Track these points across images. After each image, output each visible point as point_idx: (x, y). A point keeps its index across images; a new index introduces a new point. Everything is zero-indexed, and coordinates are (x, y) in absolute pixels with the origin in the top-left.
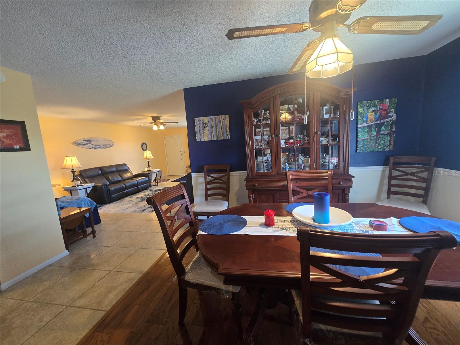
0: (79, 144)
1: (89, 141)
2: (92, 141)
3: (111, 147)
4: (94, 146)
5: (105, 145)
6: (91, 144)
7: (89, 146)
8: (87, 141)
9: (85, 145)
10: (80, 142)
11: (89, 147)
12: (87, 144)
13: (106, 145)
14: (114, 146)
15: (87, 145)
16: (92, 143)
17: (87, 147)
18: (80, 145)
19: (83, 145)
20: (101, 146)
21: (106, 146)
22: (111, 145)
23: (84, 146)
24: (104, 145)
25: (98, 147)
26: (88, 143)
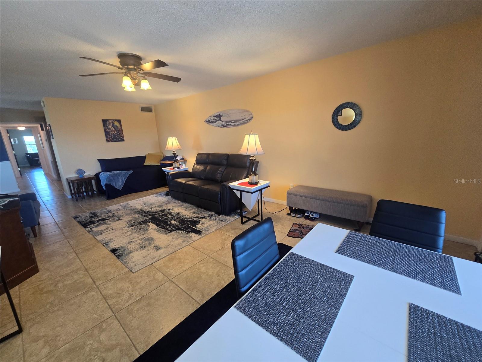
1: (219, 117)
6: (221, 120)
10: (210, 119)
11: (218, 125)
20: (233, 122)
26: (217, 119)
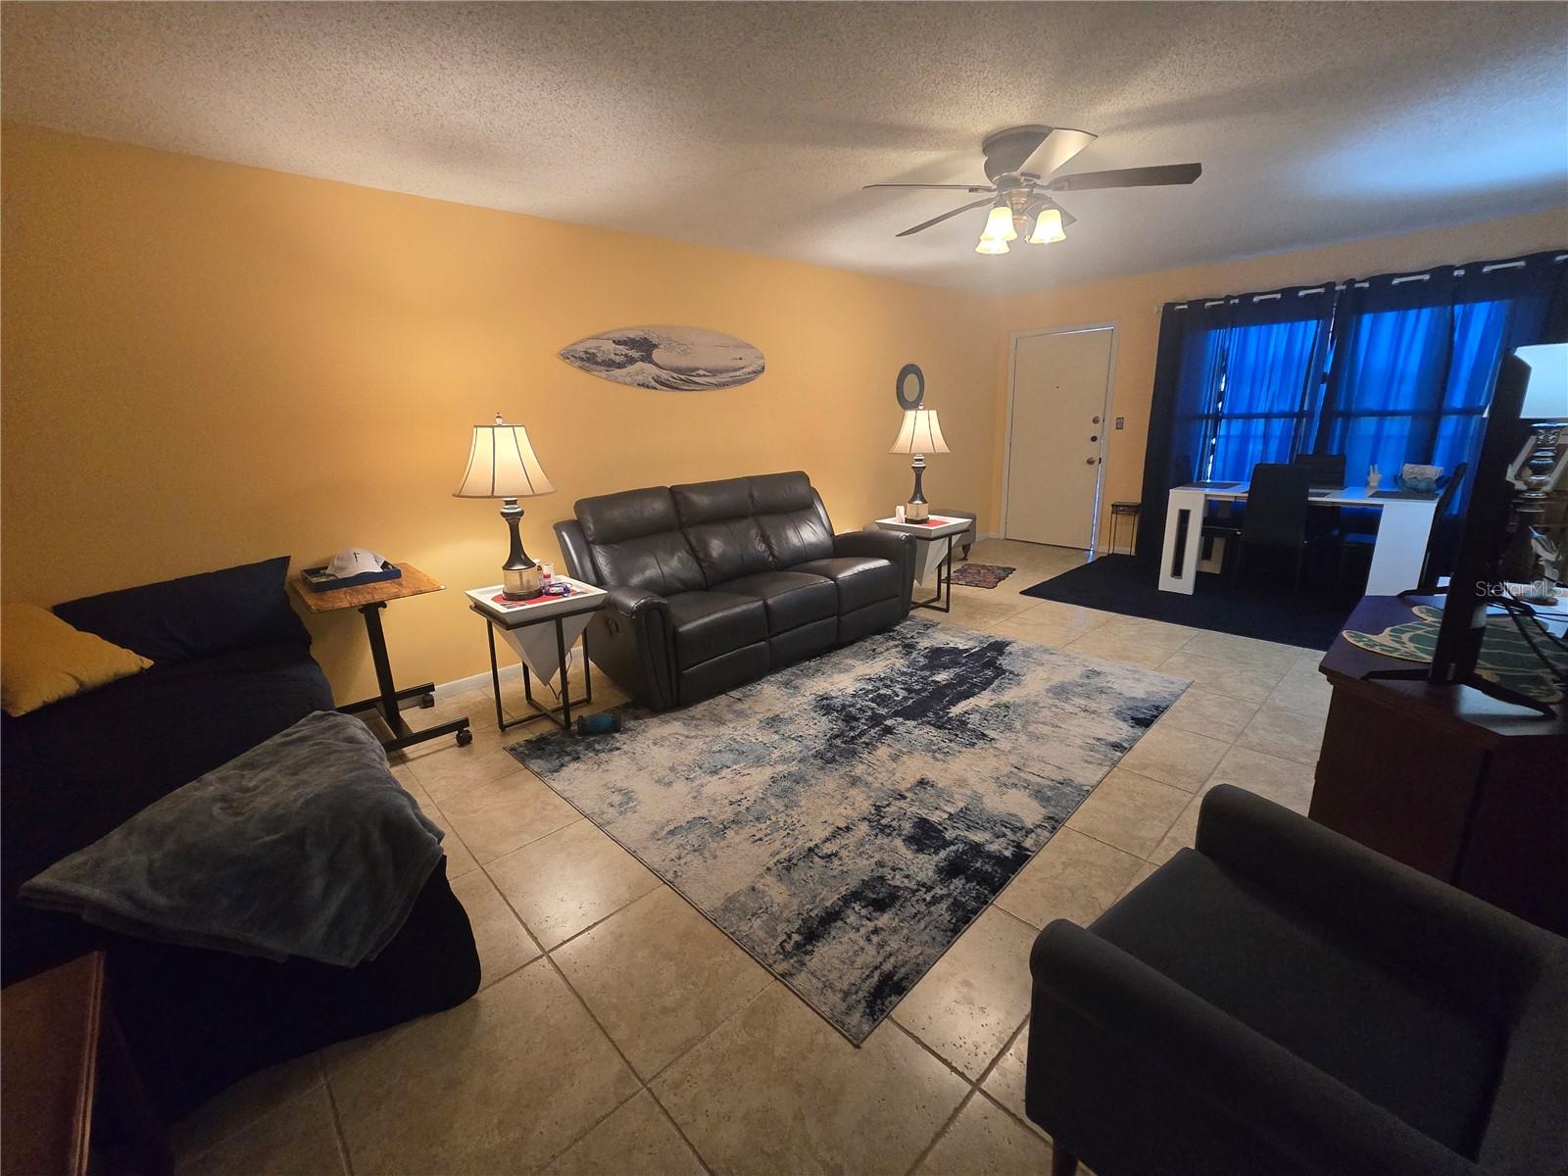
0: (589, 360)
1: (644, 347)
2: (655, 346)
3: (749, 380)
4: (664, 375)
5: (722, 371)
6: (651, 362)
7: (642, 371)
8: (631, 343)
9: (620, 366)
10: (598, 348)
11: (640, 378)
12: (631, 361)
13: (727, 371)
14: (761, 377)
15: (631, 369)
16: (656, 355)
17: (628, 380)
18: (597, 363)
19: (610, 364)
20: (701, 372)
21: (724, 375)
22: (750, 369)
23: (617, 372)
24: (714, 372)
25: (683, 380)
26: (636, 354)
